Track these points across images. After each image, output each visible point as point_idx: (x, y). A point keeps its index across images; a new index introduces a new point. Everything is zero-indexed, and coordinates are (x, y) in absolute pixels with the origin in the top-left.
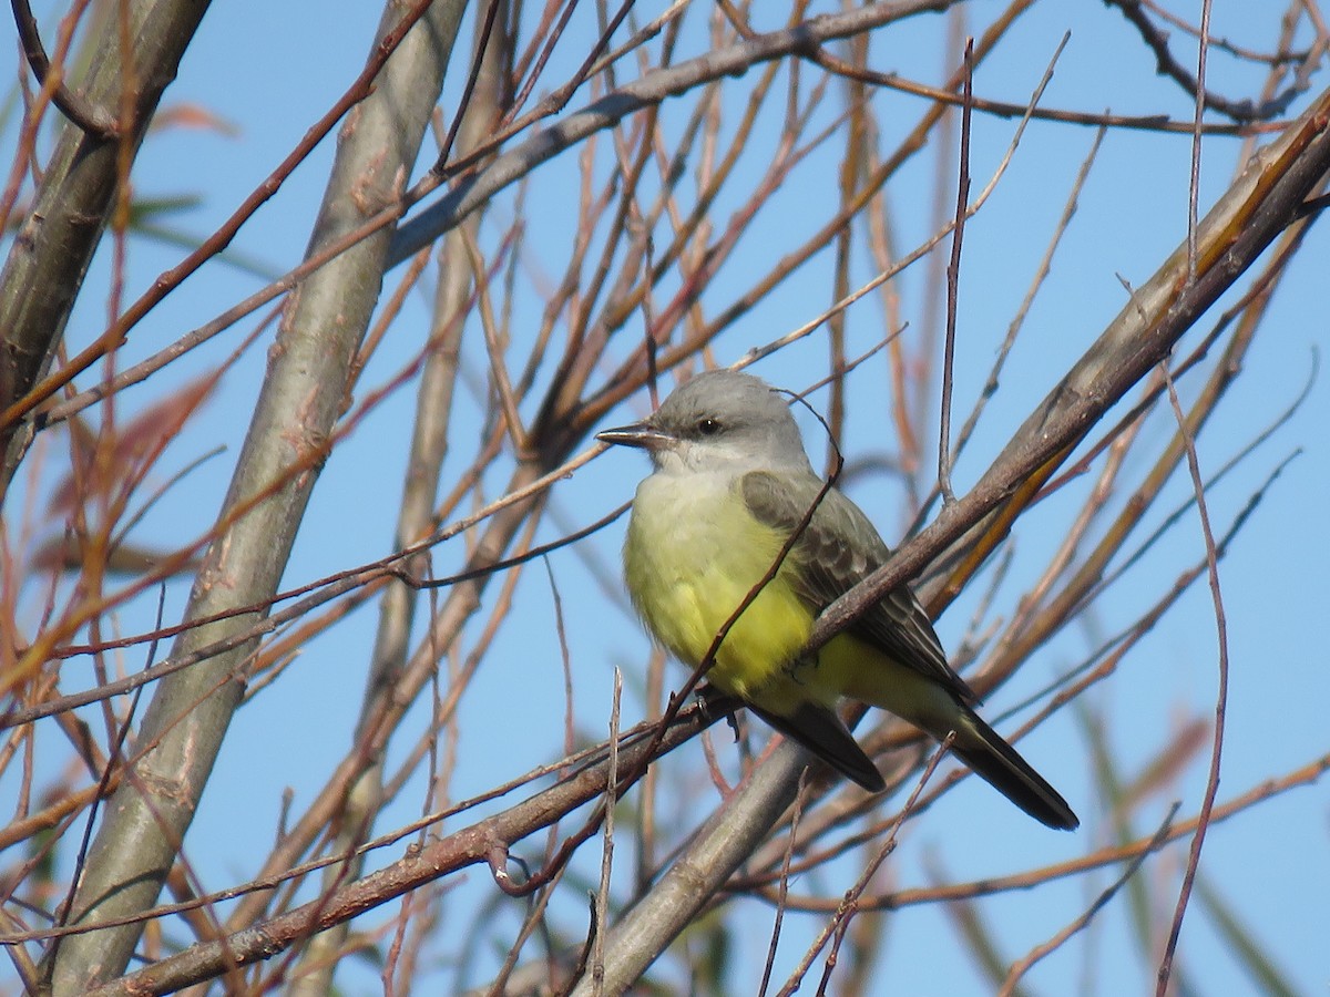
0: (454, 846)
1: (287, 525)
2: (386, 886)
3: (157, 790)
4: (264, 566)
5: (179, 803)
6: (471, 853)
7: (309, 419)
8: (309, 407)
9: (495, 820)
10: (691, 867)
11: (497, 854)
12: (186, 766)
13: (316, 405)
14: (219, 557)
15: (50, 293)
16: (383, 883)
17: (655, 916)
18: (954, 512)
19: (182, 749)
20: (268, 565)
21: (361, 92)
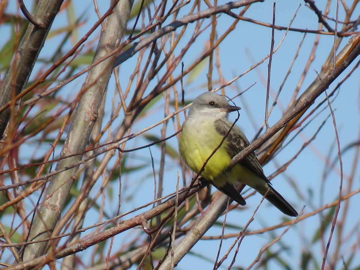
0: (133, 221)
1: (86, 136)
2: (114, 231)
3: (51, 208)
4: (80, 147)
5: (57, 211)
6: (137, 223)
7: (92, 107)
8: (92, 104)
9: (144, 214)
10: (196, 229)
11: (144, 223)
12: (59, 201)
13: (94, 104)
14: (68, 145)
15: (24, 69)
16: (113, 231)
17: (186, 242)
18: (269, 131)
19: (57, 196)
20: (81, 147)
21: (110, 13)
